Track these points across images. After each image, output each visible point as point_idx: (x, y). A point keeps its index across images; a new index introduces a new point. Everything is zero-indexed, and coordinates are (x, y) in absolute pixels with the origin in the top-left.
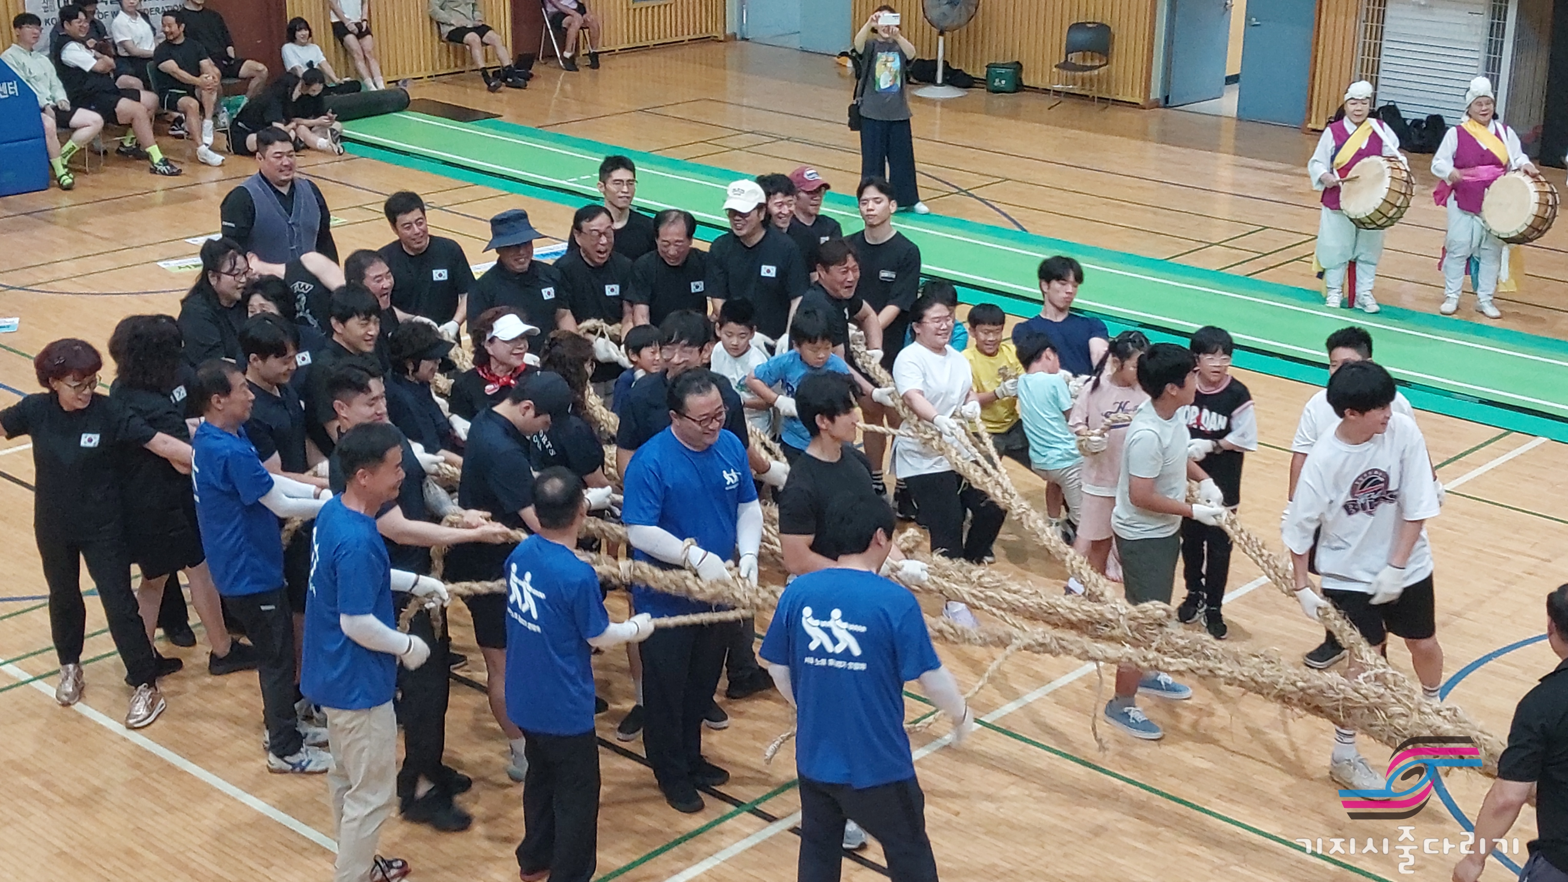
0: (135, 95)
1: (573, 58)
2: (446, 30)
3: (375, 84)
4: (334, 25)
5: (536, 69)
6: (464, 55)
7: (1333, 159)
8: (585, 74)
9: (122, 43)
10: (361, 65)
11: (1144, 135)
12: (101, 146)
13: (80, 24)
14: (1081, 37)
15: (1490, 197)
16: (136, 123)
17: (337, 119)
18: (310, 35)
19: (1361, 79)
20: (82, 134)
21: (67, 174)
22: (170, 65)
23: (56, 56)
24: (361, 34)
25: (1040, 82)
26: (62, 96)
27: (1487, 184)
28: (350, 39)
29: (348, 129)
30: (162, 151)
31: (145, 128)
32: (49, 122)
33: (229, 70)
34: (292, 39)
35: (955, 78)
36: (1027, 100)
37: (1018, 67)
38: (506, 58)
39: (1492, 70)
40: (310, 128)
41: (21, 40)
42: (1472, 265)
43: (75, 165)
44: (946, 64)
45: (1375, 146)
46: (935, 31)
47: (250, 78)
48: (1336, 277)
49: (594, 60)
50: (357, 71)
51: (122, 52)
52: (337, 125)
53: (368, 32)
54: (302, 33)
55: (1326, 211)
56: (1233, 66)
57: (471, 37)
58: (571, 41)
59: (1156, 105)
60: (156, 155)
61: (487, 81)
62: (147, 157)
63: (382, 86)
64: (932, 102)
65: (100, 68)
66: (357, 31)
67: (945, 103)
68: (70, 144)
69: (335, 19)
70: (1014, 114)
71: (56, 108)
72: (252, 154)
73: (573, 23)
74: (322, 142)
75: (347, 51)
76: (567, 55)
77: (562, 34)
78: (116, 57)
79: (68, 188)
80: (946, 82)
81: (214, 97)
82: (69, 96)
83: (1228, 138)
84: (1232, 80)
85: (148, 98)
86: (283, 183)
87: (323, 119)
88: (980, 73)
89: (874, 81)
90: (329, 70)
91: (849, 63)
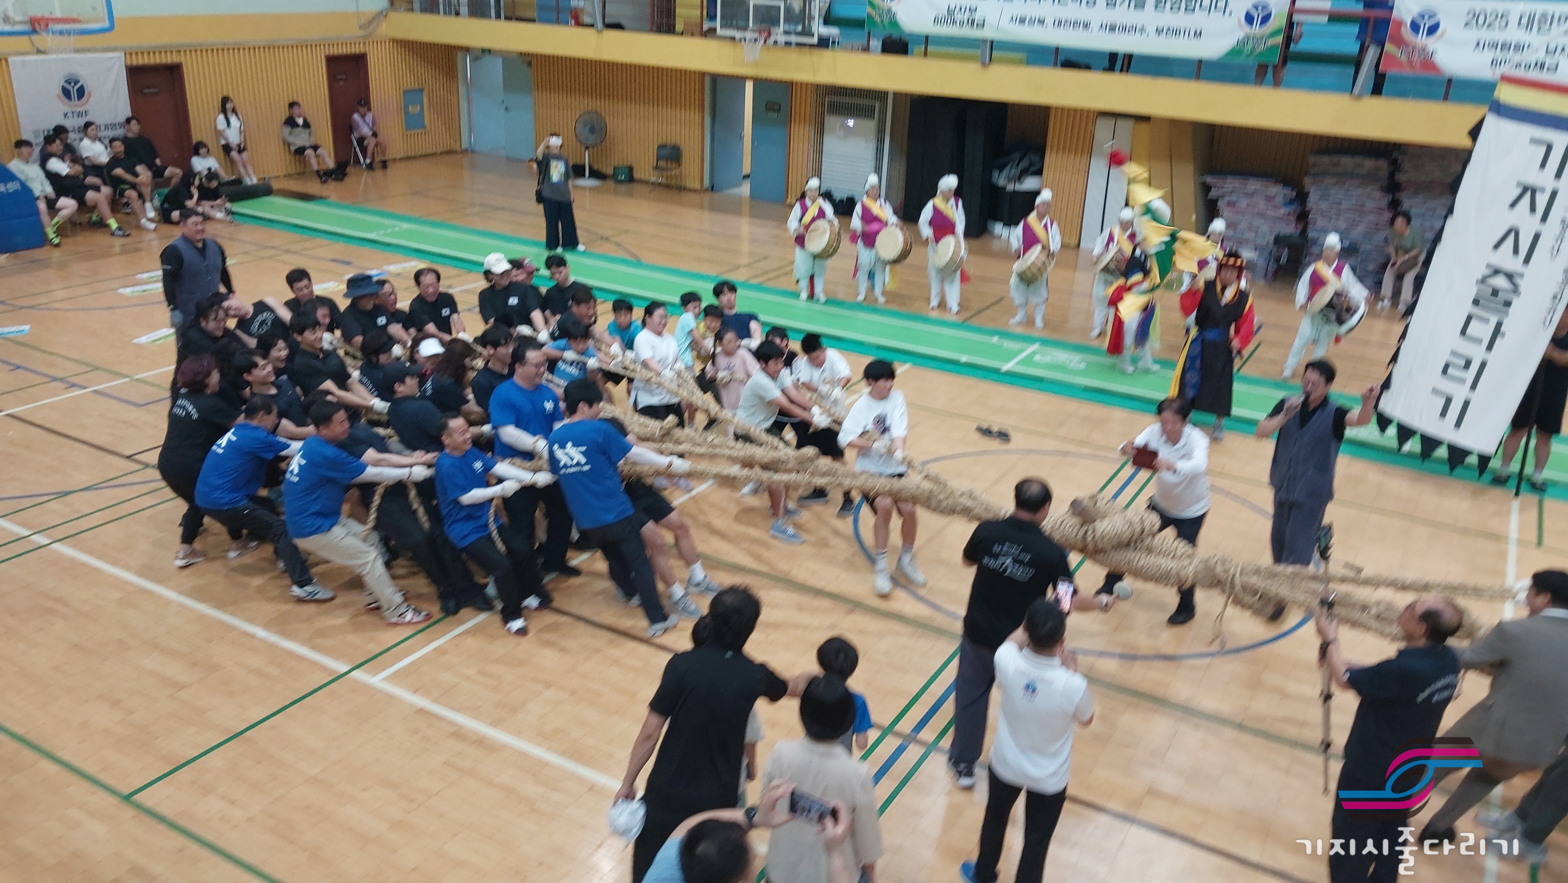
0: (97, 189)
1: (371, 164)
2: (293, 148)
3: (251, 180)
4: (223, 146)
5: (350, 169)
6: (305, 163)
7: (801, 220)
8: (379, 173)
9: (87, 158)
10: (242, 170)
11: (701, 207)
12: (78, 219)
13: (57, 146)
14: (664, 152)
15: (880, 240)
16: (99, 206)
17: (229, 201)
18: (208, 151)
19: (812, 177)
20: (64, 213)
21: (57, 236)
22: (119, 171)
23: (43, 165)
24: (240, 151)
25: (643, 176)
26: (49, 190)
27: (877, 233)
28: (234, 154)
29: (237, 207)
30: (118, 221)
31: (105, 208)
32: (42, 206)
33: (158, 173)
34: (197, 153)
35: (595, 174)
36: (637, 187)
37: (631, 169)
38: (331, 163)
39: (878, 170)
40: (212, 207)
41: (20, 156)
42: (871, 275)
43: (61, 231)
44: (590, 168)
45: (821, 214)
46: (583, 148)
47: (170, 179)
48: (804, 284)
49: (384, 165)
50: (239, 173)
51: (87, 163)
52: (228, 205)
53: (244, 149)
54: (203, 151)
55: (798, 249)
56: (747, 169)
57: (309, 152)
58: (369, 153)
59: (707, 190)
60: (113, 224)
61: (320, 177)
62: (107, 226)
63: (255, 181)
64: (584, 188)
65: (73, 172)
66: (237, 148)
67: (591, 189)
68: (56, 220)
69: (223, 142)
70: (630, 195)
71: (46, 197)
72: (177, 223)
73: (371, 143)
74: (220, 215)
75: (232, 162)
76: (368, 161)
77: (364, 151)
78: (84, 166)
79: (57, 245)
80: (590, 176)
81: (149, 189)
82: (54, 189)
83: (746, 208)
84: (746, 177)
85: (106, 190)
86: (199, 241)
87: (219, 201)
88: (610, 171)
89: (549, 178)
90: (222, 173)
91: (535, 166)
